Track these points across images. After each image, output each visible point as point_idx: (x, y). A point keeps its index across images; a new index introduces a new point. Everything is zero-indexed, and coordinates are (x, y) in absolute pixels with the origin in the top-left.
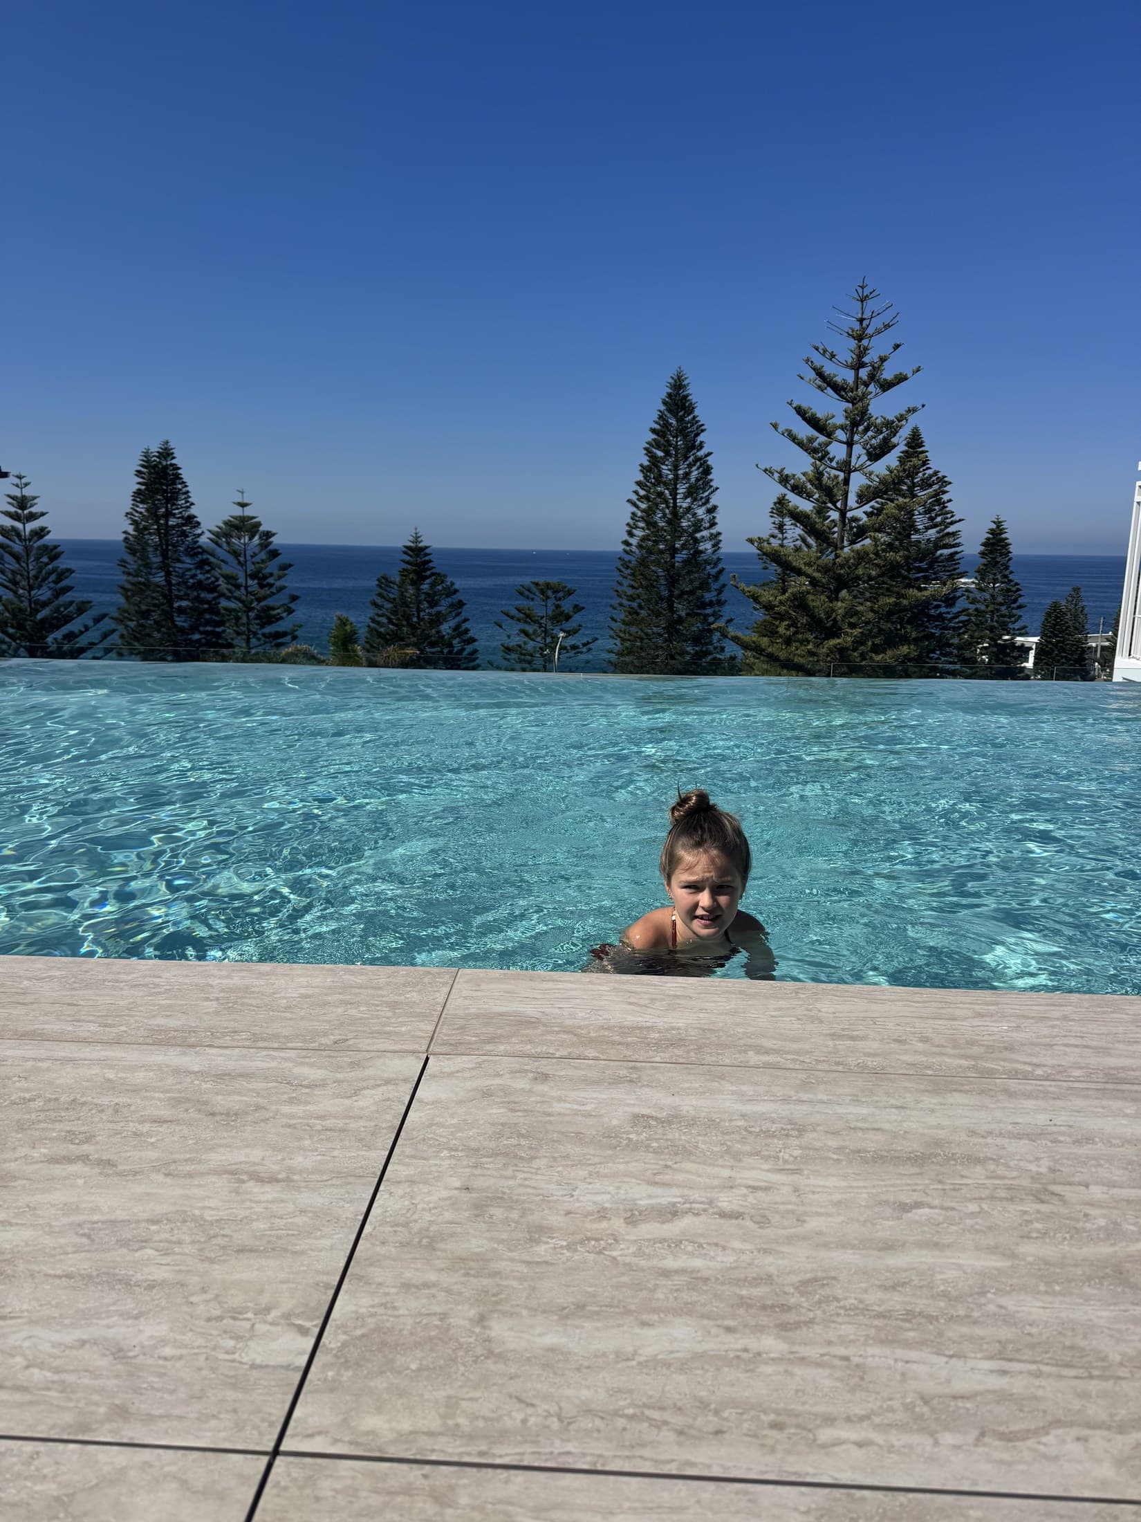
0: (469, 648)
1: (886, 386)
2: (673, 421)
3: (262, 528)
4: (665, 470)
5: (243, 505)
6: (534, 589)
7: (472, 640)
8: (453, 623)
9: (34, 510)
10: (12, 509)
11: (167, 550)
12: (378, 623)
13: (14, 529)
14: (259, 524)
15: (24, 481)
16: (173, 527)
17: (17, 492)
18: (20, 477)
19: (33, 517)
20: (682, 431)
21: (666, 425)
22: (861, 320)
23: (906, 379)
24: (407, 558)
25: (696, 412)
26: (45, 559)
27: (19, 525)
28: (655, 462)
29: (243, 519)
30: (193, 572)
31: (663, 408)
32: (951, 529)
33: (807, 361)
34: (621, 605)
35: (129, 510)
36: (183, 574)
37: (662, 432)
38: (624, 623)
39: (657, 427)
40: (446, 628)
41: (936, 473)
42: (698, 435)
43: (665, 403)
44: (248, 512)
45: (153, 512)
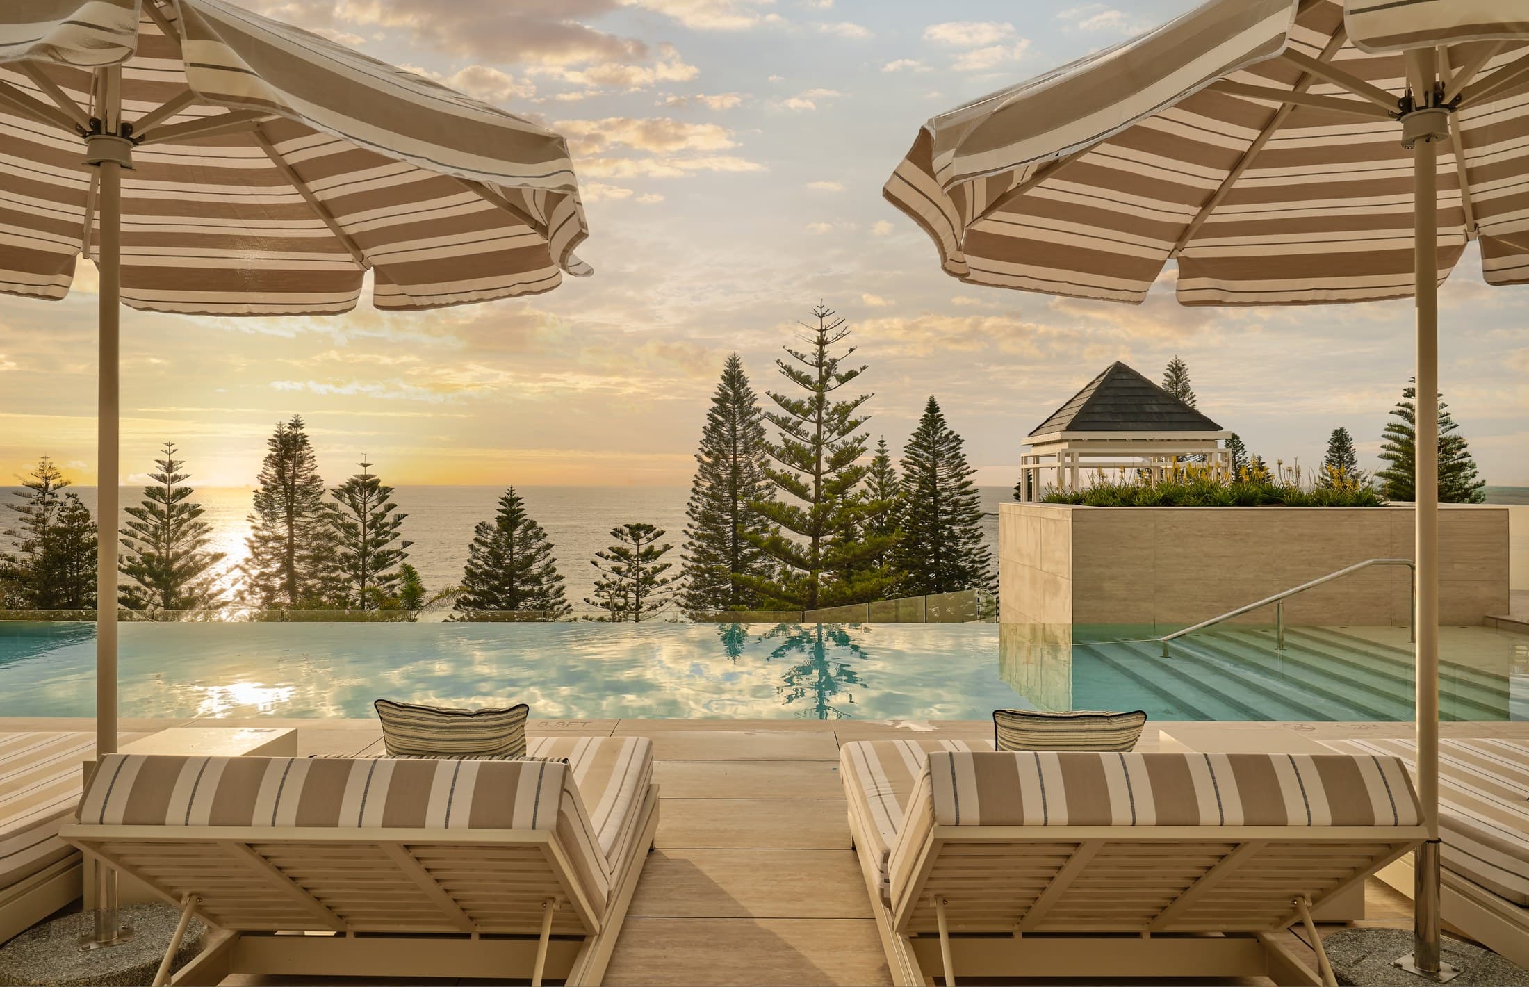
0: (557, 585)
1: (843, 380)
2: (731, 393)
3: (381, 485)
4: (725, 431)
5: (365, 465)
6: (627, 530)
7: (559, 578)
8: (542, 563)
9: (178, 473)
10: (160, 473)
11: (292, 506)
12: (475, 565)
13: (159, 489)
14: (378, 481)
15: (172, 448)
16: (299, 487)
17: (166, 458)
18: (169, 445)
19: (176, 478)
20: (739, 400)
21: (726, 396)
22: (821, 331)
23: (856, 374)
24: (503, 508)
25: (748, 385)
26: (185, 516)
27: (163, 485)
28: (716, 425)
29: (365, 477)
30: (314, 524)
31: (722, 382)
32: (967, 479)
33: (778, 361)
34: (691, 544)
35: (261, 473)
36: (305, 527)
37: (722, 400)
38: (694, 560)
39: (717, 397)
40: (536, 568)
41: (952, 433)
42: (752, 403)
43: (723, 378)
44: (369, 471)
45: (281, 475)
